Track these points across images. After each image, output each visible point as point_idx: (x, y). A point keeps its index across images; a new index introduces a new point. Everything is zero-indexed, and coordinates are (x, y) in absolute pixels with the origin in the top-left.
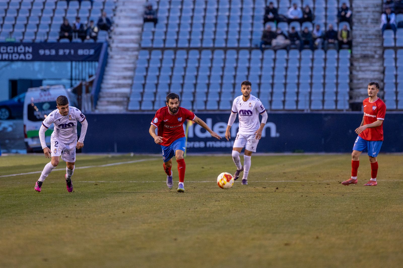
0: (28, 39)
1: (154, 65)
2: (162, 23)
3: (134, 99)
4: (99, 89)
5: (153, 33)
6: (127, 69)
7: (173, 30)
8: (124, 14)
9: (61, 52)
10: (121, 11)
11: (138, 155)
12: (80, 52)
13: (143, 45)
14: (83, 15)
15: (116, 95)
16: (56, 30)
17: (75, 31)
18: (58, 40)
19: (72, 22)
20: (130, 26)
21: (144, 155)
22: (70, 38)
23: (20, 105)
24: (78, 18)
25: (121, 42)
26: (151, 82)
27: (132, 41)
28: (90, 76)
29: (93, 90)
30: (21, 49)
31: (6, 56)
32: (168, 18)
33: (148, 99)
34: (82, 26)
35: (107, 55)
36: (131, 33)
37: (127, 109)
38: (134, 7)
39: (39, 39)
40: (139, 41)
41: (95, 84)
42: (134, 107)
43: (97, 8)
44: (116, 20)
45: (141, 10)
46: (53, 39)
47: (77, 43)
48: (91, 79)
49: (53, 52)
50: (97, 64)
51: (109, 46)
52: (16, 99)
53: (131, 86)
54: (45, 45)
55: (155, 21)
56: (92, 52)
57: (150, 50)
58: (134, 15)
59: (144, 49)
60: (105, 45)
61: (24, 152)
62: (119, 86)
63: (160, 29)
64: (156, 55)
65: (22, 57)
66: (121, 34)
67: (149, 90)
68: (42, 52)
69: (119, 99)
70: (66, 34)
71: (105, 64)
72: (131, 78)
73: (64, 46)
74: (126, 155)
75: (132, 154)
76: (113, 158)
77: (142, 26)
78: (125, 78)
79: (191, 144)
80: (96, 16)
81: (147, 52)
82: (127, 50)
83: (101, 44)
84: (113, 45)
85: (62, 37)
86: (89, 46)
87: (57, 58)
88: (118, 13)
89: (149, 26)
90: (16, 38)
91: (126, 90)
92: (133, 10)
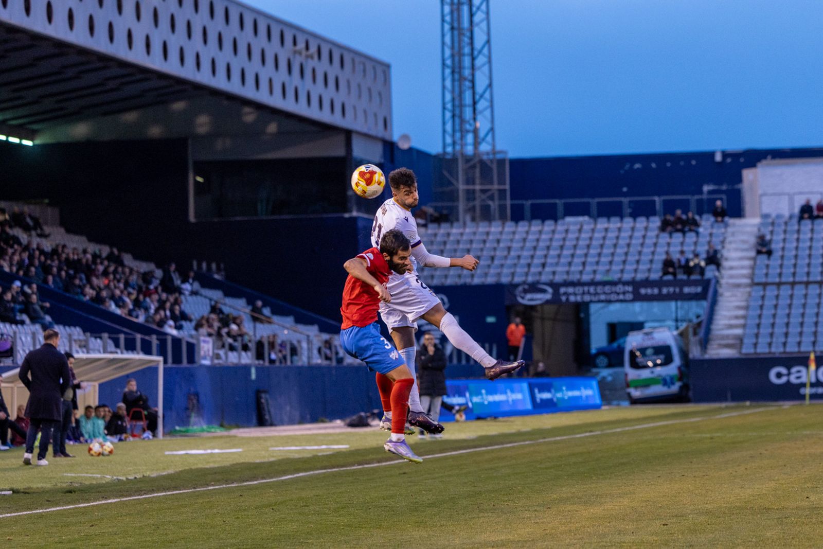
0: (627, 277)
1: (769, 303)
2: (777, 254)
3: (748, 341)
4: (708, 331)
5: (767, 266)
6: (739, 308)
7: (789, 262)
8: (733, 246)
9: (665, 291)
10: (730, 243)
11: (754, 403)
12: (687, 290)
13: (756, 280)
14: (688, 249)
15: (727, 337)
16: (658, 266)
17: (680, 267)
18: (661, 277)
19: (675, 256)
20: (741, 259)
21: (760, 403)
22: (674, 274)
23: (621, 350)
24: (682, 252)
25: (731, 277)
26: (766, 321)
27: (744, 276)
28: (698, 317)
29: (702, 332)
30: (620, 288)
31: (603, 297)
32: (783, 249)
33: (763, 341)
34: (688, 261)
35: (716, 293)
36: (742, 267)
37: (740, 353)
38: (745, 237)
39: (640, 276)
40: (752, 276)
41: (704, 325)
42: (748, 350)
43: (703, 240)
44: (725, 253)
45: (753, 240)
46: (655, 276)
47: (681, 280)
48: (700, 320)
49: (656, 291)
50: (705, 304)
51: (717, 282)
52: (615, 345)
53: (744, 326)
54: (647, 283)
55: (769, 253)
56: (699, 289)
57: (765, 285)
58: (746, 246)
59: (758, 284)
60: (713, 282)
61: (626, 404)
62: (731, 327)
63: (775, 262)
64: (771, 292)
65: (621, 297)
66: (731, 268)
67: (765, 331)
68: (643, 291)
69: (731, 342)
70: (671, 270)
71: (714, 303)
72: (744, 317)
73: (668, 284)
74: (741, 404)
75: (748, 403)
76: (727, 408)
77: (754, 259)
78: (737, 317)
79: (814, 390)
80: (703, 249)
81: (760, 288)
82: (738, 286)
83: (708, 282)
84: (723, 281)
85: (666, 273)
86: (695, 283)
87: (660, 298)
88: (727, 246)
89: (763, 259)
90: (615, 277)
91: (739, 331)
92: (744, 242)
